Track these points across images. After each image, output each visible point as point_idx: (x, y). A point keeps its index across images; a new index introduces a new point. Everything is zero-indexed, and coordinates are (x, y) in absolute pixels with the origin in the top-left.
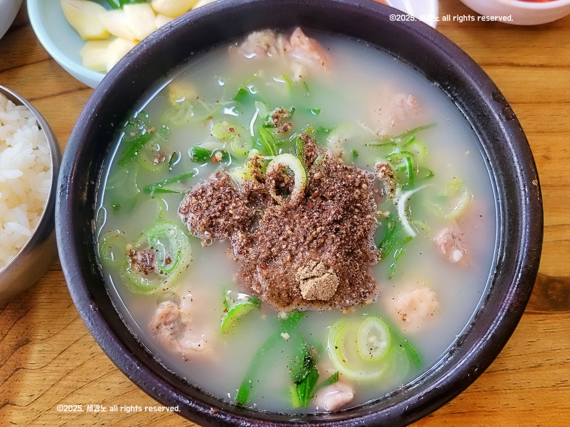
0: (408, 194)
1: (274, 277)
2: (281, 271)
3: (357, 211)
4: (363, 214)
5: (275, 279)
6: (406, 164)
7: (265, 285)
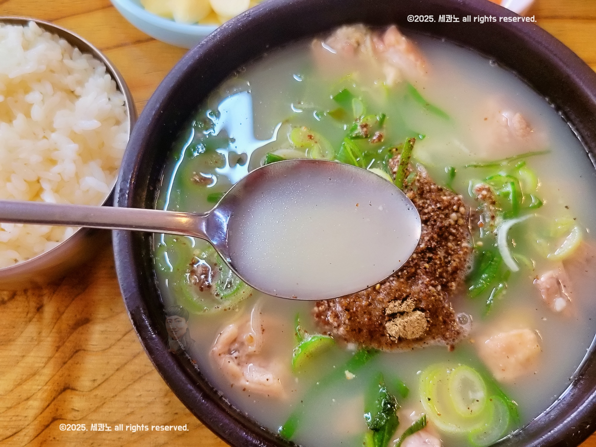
0: (511, 223)
1: (355, 309)
2: (364, 303)
3: (451, 238)
5: (356, 310)
6: (509, 189)
7: (344, 318)
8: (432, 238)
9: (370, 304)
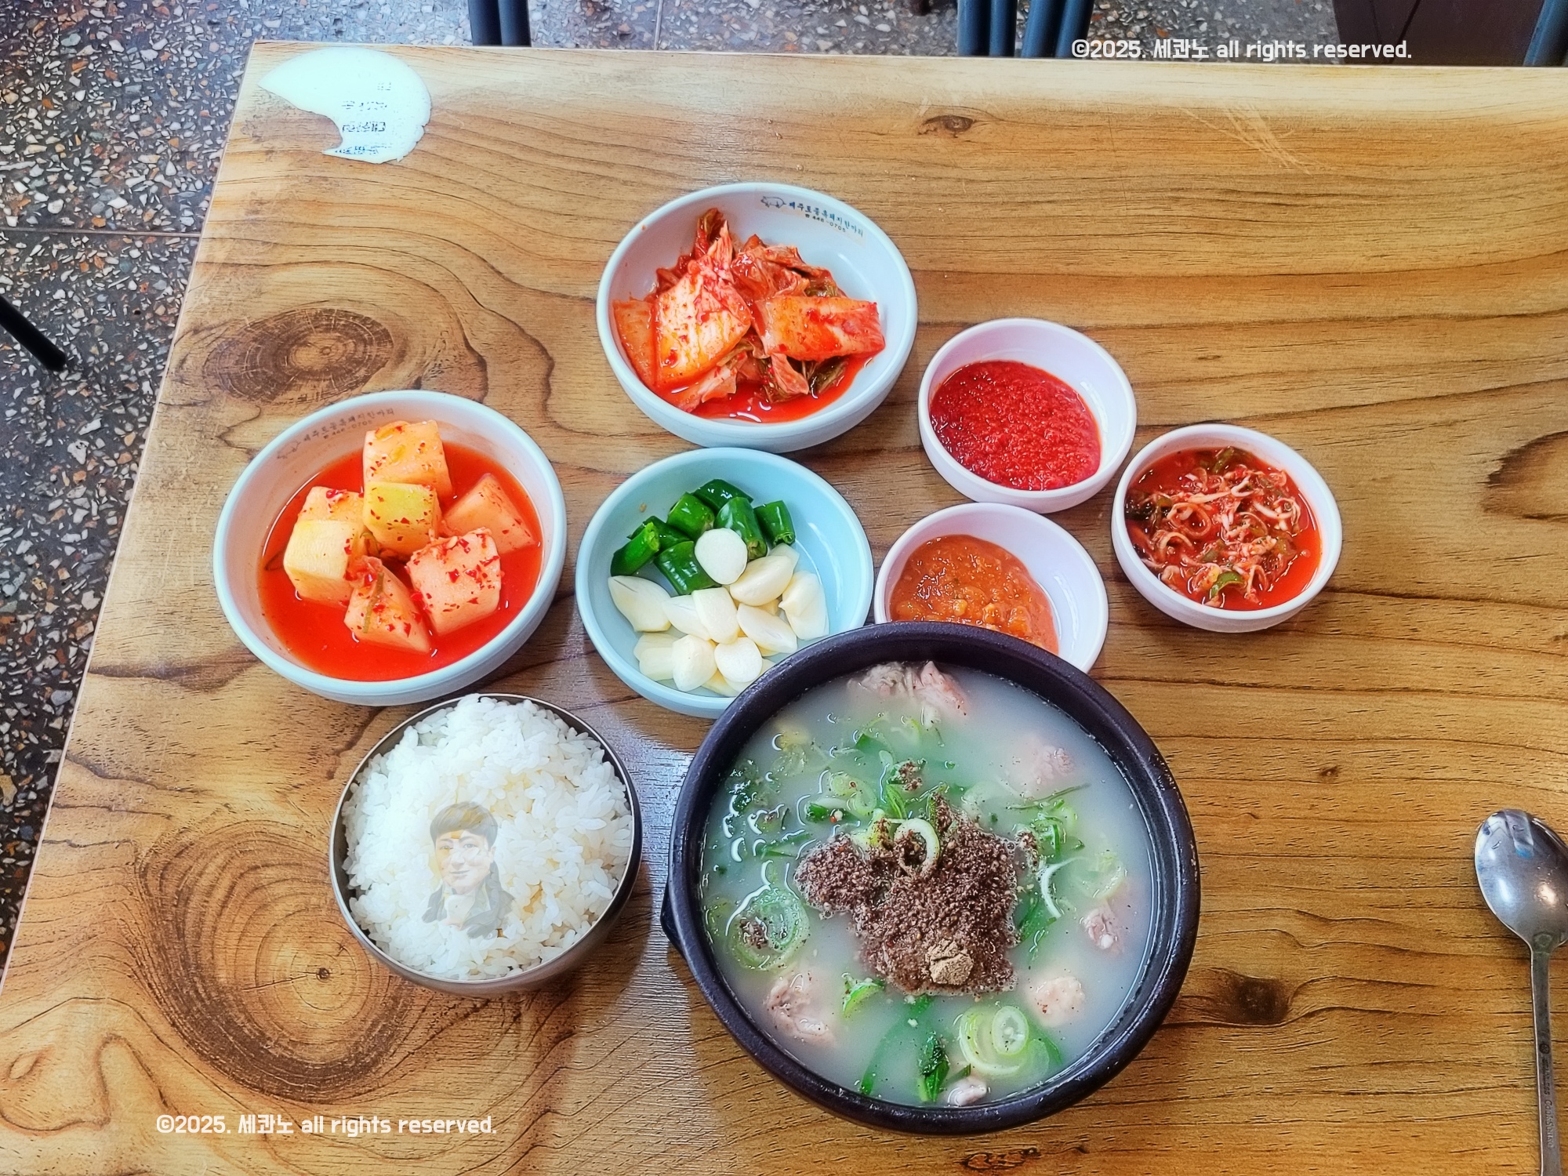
0: (1054, 868)
1: (901, 957)
2: (910, 950)
3: (994, 885)
4: (1002, 889)
6: (1052, 832)
7: (891, 966)
8: (973, 887)
9: (915, 952)
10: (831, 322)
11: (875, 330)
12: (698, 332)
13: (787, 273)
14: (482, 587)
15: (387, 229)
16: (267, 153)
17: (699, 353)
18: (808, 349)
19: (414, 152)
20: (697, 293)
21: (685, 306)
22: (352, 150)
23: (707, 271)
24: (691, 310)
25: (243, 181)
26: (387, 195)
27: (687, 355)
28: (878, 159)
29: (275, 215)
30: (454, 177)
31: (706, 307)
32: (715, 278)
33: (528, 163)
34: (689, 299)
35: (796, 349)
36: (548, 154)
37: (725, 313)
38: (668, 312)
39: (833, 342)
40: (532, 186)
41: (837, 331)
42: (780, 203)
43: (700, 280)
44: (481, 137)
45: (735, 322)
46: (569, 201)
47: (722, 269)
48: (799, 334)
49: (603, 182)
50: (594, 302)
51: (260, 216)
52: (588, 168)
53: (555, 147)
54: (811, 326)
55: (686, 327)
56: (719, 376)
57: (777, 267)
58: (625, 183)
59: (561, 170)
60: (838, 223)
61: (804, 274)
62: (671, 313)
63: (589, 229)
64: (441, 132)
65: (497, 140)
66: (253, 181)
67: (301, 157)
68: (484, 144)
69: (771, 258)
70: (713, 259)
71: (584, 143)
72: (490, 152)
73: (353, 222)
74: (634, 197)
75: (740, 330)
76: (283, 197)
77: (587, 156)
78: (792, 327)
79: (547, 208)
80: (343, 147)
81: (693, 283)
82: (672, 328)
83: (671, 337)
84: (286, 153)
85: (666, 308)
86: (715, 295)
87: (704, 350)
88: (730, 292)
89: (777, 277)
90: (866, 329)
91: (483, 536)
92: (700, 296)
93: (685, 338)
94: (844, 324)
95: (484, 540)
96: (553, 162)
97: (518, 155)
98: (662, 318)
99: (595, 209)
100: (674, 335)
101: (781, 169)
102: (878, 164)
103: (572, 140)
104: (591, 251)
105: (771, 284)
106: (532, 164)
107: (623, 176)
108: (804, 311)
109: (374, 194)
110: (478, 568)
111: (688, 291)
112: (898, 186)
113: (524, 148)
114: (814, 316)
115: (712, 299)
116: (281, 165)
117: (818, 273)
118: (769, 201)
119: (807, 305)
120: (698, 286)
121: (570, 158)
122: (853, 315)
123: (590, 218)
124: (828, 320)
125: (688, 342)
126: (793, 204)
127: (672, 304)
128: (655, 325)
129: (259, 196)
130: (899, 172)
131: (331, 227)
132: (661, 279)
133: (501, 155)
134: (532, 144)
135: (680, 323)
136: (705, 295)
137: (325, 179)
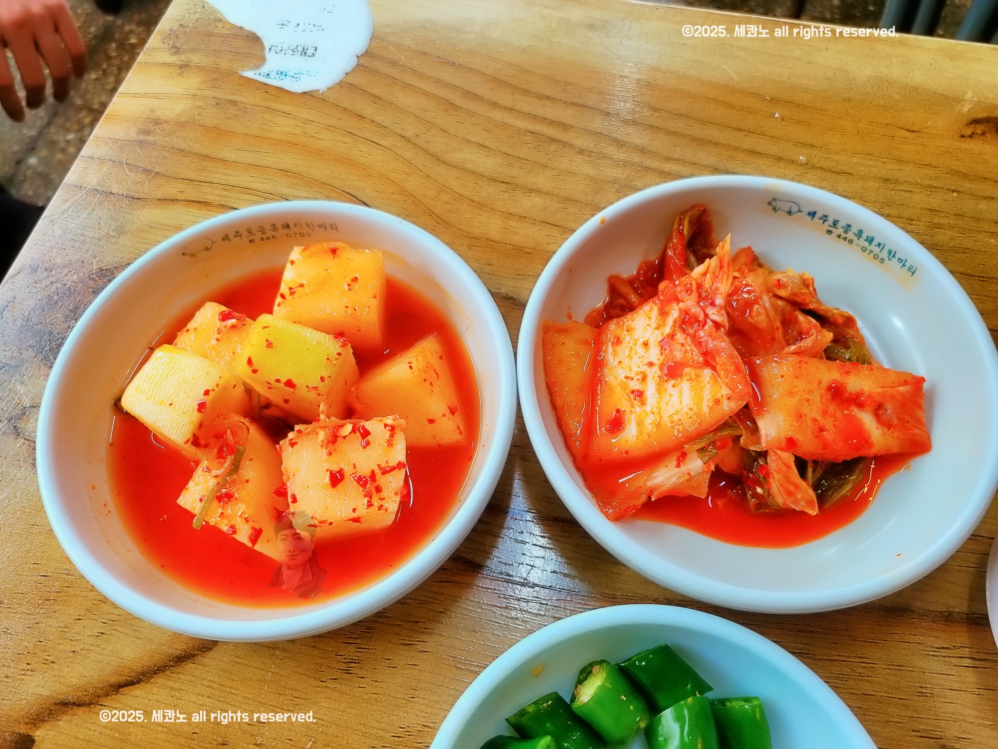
10: (861, 406)
11: (919, 421)
12: (660, 391)
13: (801, 317)
14: (370, 505)
15: (285, 172)
16: (181, 67)
17: (658, 425)
18: (826, 445)
19: (341, 84)
20: (667, 330)
21: (646, 344)
22: (273, 75)
23: (690, 303)
24: (654, 354)
25: (145, 95)
26: (298, 131)
27: (640, 424)
28: (908, 162)
29: (168, 139)
30: (379, 119)
31: (678, 355)
32: (701, 318)
33: (467, 112)
34: (655, 337)
35: (808, 445)
36: (495, 105)
37: (707, 372)
38: (619, 349)
39: (861, 436)
40: (469, 141)
41: (867, 419)
42: (795, 208)
43: (674, 313)
44: (420, 75)
45: (725, 391)
46: (510, 165)
47: (713, 304)
48: (815, 420)
49: (553, 147)
50: (523, 306)
51: (150, 138)
52: (538, 127)
53: (504, 97)
54: (832, 408)
55: (644, 378)
56: (684, 468)
57: (789, 308)
58: (581, 151)
59: (505, 126)
60: (877, 250)
61: (823, 319)
62: (623, 351)
63: (530, 204)
64: (376, 64)
65: (438, 82)
66: (156, 96)
67: (215, 76)
68: (422, 85)
69: (783, 293)
70: (699, 286)
71: (540, 97)
72: (427, 94)
73: (251, 158)
74: (589, 170)
75: (729, 407)
76: (182, 119)
77: (540, 112)
78: (805, 409)
79: (480, 170)
80: (265, 69)
81: (663, 314)
82: (621, 374)
83: (618, 389)
84: (200, 69)
85: (618, 341)
86: (698, 344)
87: (666, 419)
88: (722, 344)
89: (787, 322)
90: (907, 418)
91: (393, 429)
92: (672, 336)
93: (639, 395)
94: (878, 410)
95: (392, 436)
96: (498, 115)
97: (459, 101)
98: (611, 356)
99: (540, 180)
100: (624, 387)
101: (780, 159)
102: (907, 168)
103: (526, 92)
104: (526, 234)
105: (779, 334)
106: (473, 114)
107: (579, 142)
108: (825, 385)
109: (283, 127)
110: (373, 475)
111: (654, 323)
112: (934, 201)
113: (468, 95)
114: (836, 393)
115: (690, 346)
116: (192, 82)
117: (840, 320)
118: (779, 204)
119: (829, 373)
120: (670, 321)
121: (520, 113)
122: (892, 397)
123: (532, 191)
124: (857, 400)
125: (643, 403)
126: (812, 214)
127: (627, 338)
128: (597, 365)
129: (158, 114)
130: (935, 184)
131: (224, 161)
132: (614, 291)
133: (438, 99)
134: (478, 91)
135: (635, 369)
136: (680, 337)
137: (234, 103)
